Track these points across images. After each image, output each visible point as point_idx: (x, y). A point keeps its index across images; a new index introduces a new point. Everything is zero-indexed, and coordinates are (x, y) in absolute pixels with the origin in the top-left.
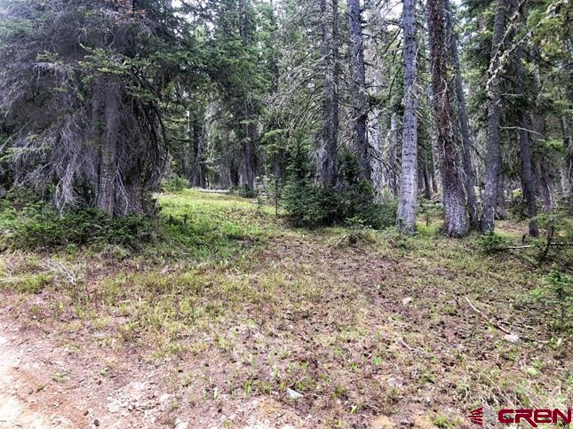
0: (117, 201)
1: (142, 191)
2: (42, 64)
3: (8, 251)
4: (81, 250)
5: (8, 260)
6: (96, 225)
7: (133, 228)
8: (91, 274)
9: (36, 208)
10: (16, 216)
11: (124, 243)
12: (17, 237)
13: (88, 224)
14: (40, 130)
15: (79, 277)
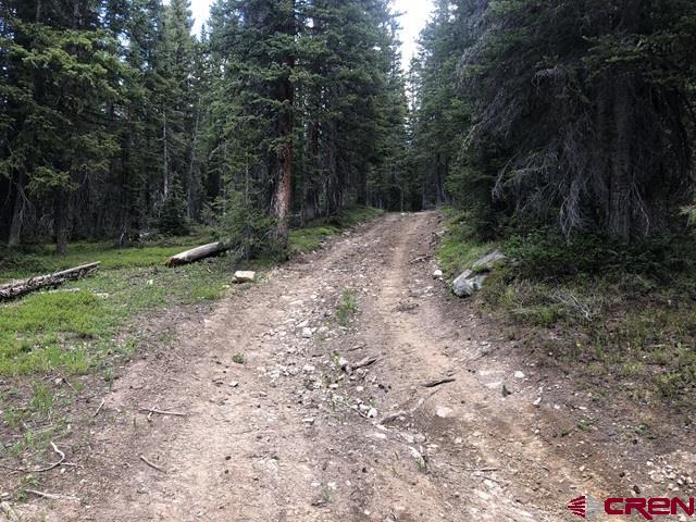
0: (635, 222)
1: (668, 205)
2: (541, 73)
3: (516, 281)
4: (594, 281)
5: (517, 291)
6: (610, 251)
7: (658, 253)
8: (608, 310)
9: (541, 234)
10: (522, 243)
11: (647, 272)
12: (523, 265)
13: (600, 250)
14: (541, 146)
15: (595, 313)
